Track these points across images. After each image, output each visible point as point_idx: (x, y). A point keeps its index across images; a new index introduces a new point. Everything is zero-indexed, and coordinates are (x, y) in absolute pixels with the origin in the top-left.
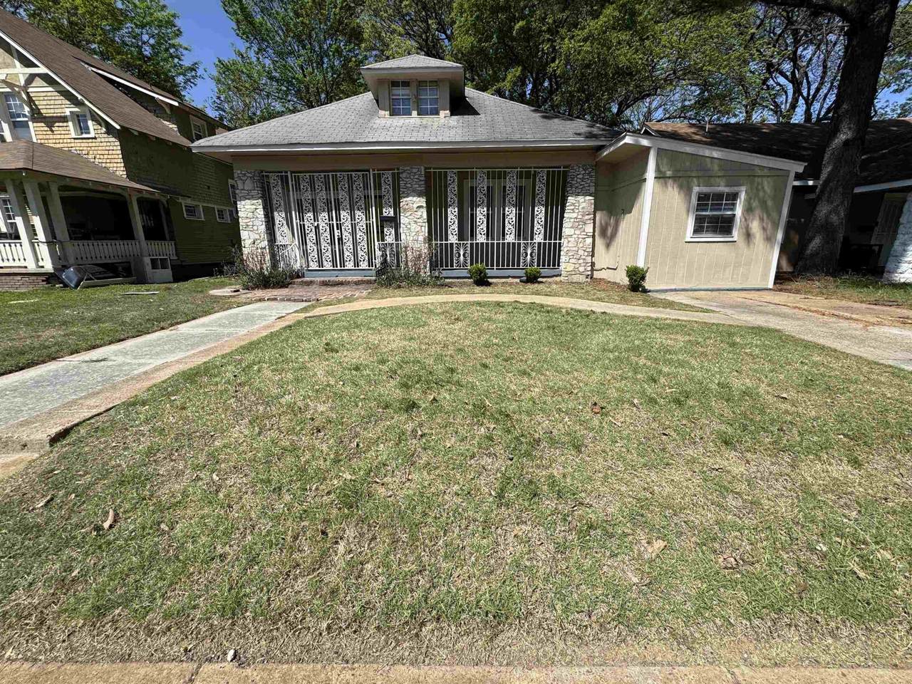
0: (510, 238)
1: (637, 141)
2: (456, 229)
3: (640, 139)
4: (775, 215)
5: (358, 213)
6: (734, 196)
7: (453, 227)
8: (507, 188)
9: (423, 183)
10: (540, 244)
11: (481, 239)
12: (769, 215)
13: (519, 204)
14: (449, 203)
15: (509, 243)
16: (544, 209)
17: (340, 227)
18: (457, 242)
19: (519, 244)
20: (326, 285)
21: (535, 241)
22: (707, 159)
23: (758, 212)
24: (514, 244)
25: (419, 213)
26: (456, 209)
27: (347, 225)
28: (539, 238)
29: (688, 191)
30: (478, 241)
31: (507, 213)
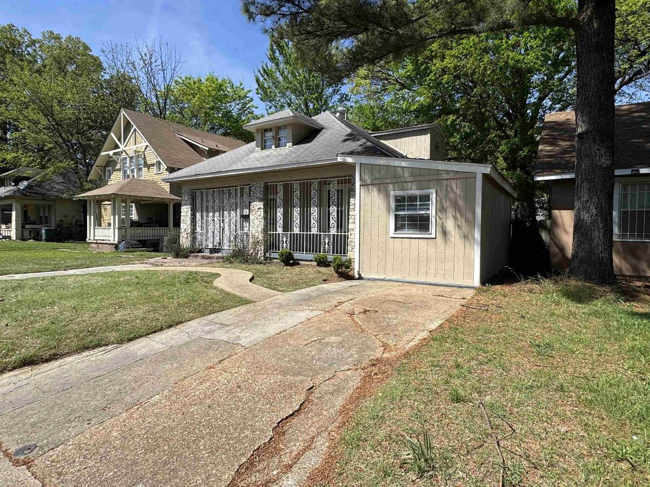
0: (314, 231)
1: (345, 160)
2: (282, 223)
3: (346, 158)
4: (469, 215)
5: (232, 212)
6: (426, 198)
7: (280, 222)
8: (331, 193)
9: (262, 192)
10: (334, 235)
11: (296, 231)
12: (461, 214)
13: (320, 205)
14: (278, 205)
15: (313, 234)
16: (336, 208)
17: (223, 221)
18: (282, 232)
19: (320, 235)
20: (204, 258)
21: (330, 233)
22: (399, 169)
23: (450, 212)
24: (317, 235)
25: (259, 213)
26: (282, 209)
27: (226, 220)
28: (333, 231)
29: (387, 196)
30: (294, 232)
31: (331, 211)
